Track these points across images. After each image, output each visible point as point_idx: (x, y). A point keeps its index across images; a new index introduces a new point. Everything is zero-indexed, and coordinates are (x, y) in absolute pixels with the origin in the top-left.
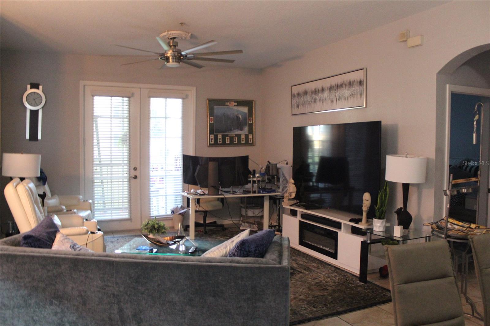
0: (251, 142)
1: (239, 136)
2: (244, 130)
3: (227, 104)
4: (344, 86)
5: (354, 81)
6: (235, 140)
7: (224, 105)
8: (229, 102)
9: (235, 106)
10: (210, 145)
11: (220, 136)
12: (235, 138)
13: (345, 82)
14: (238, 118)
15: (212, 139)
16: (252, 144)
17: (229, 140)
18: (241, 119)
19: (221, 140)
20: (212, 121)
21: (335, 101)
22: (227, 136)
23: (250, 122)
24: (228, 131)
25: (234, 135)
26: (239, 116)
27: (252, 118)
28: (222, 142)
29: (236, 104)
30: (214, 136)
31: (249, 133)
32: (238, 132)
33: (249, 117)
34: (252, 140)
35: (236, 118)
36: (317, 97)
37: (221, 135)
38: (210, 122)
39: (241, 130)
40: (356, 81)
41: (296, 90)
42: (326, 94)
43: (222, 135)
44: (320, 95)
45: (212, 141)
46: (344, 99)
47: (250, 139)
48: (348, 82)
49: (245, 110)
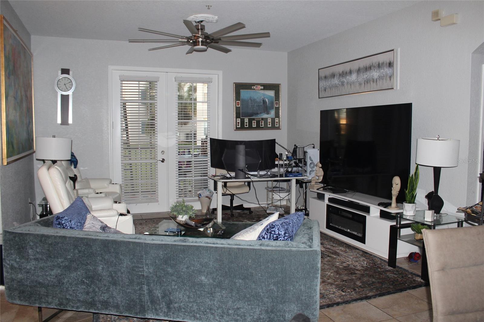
0: (278, 126)
1: (266, 120)
2: (271, 114)
3: (253, 87)
4: (372, 68)
5: (384, 63)
6: (262, 123)
7: (251, 89)
8: (255, 86)
9: (261, 89)
10: (237, 129)
11: (246, 120)
12: (262, 122)
13: (374, 64)
14: (264, 102)
15: (238, 123)
16: (278, 128)
17: (255, 124)
18: (267, 103)
19: (247, 124)
20: (239, 104)
21: (363, 84)
22: (254, 119)
23: (277, 106)
24: (254, 115)
25: (261, 119)
26: (265, 100)
27: (278, 102)
28: (248, 126)
29: (262, 88)
30: (241, 119)
31: (275, 117)
33: (275, 101)
34: (278, 124)
35: (262, 101)
36: (344, 80)
37: (247, 119)
38: (237, 106)
39: (268, 113)
40: (385, 62)
41: (323, 73)
42: (354, 77)
43: (249, 119)
44: (348, 77)
45: (238, 125)
46: (372, 82)
47: (277, 122)
48: (376, 64)
49: (271, 93)
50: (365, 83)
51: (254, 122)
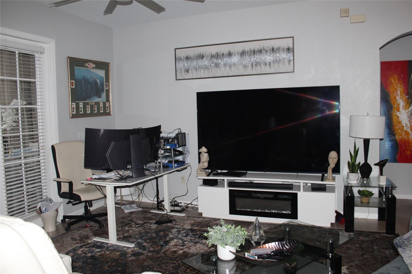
0: (108, 111)
1: (98, 104)
2: (102, 98)
3: (86, 65)
4: (263, 52)
5: (280, 48)
6: (95, 109)
7: (84, 66)
8: (88, 63)
9: (93, 68)
10: (73, 116)
11: (81, 105)
12: (95, 107)
13: (265, 49)
14: (96, 82)
15: (74, 108)
16: (109, 114)
17: (89, 109)
18: (99, 84)
19: (82, 110)
20: (73, 85)
21: (250, 67)
22: (88, 104)
23: (107, 88)
24: (88, 98)
25: (94, 104)
26: (97, 80)
27: (108, 83)
29: (94, 66)
30: (76, 104)
31: (106, 101)
32: (97, 100)
33: (106, 82)
34: (108, 109)
35: (94, 82)
36: (219, 61)
37: (82, 103)
38: (72, 87)
39: (100, 97)
40: (281, 48)
41: (181, 53)
42: (235, 59)
43: (84, 104)
44: (225, 59)
45: (73, 111)
46: (264, 65)
47: (108, 107)
48: (269, 48)
49: (102, 73)
50: (252, 66)
51: (88, 107)
